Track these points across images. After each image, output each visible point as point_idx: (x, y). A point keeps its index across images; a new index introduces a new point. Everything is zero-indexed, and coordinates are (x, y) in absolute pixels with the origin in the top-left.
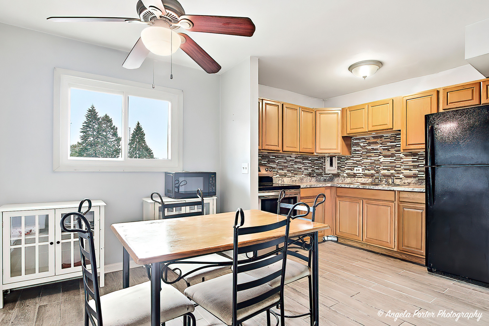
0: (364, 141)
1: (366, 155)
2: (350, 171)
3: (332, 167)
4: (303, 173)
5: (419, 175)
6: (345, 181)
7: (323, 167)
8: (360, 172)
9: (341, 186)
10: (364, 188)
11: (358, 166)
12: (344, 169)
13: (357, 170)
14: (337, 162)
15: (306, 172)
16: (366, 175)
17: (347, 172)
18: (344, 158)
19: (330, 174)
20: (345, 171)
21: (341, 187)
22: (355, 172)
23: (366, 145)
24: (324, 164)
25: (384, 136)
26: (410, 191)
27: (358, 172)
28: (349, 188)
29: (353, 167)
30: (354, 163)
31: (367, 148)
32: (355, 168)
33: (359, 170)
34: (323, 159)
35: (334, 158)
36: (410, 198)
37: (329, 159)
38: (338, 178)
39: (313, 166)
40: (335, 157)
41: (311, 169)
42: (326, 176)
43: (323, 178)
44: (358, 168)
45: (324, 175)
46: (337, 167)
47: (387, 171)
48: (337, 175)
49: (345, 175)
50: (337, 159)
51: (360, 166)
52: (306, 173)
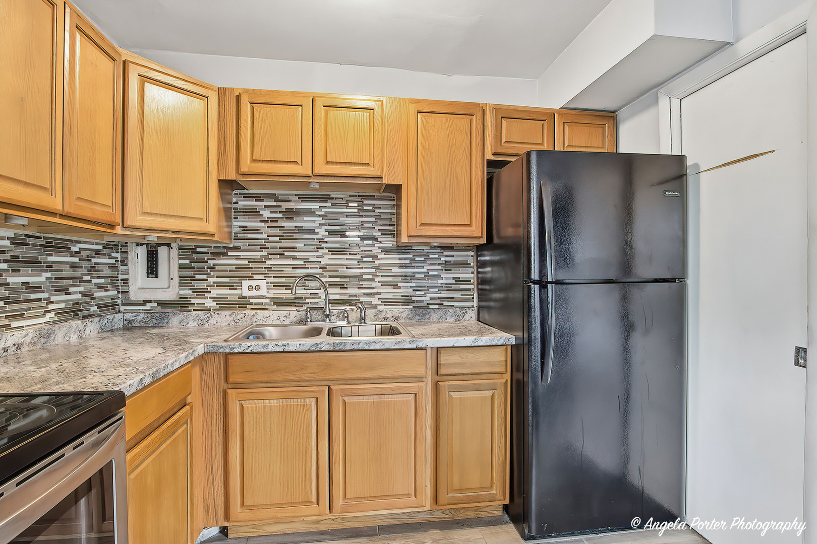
0: (274, 204)
1: (279, 245)
2: (225, 291)
3: (157, 277)
4: (51, 307)
5: (414, 299)
6: (212, 321)
7: (120, 277)
8: (263, 292)
9: (249, 351)
10: (337, 348)
11: (255, 277)
12: (204, 285)
13: (251, 288)
14: (175, 262)
15: (60, 301)
16: (279, 303)
17: (215, 296)
18: (204, 250)
19: (150, 301)
20: (210, 292)
21: (252, 353)
22: (246, 293)
23: (281, 215)
24: (121, 268)
25: (332, 196)
26: (469, 345)
27: (254, 293)
28: (283, 352)
29: (237, 280)
30: (239, 268)
31: (283, 224)
32: (246, 283)
33: (258, 288)
34: (117, 252)
35: (162, 252)
36: (464, 363)
37: (142, 252)
38: (181, 316)
39: (88, 278)
40: (169, 245)
41: (81, 289)
42: (132, 311)
43: (120, 316)
44: (254, 283)
45: (123, 305)
46: (176, 280)
47: (341, 288)
48: (182, 304)
49: (210, 303)
50: (175, 252)
51: (262, 277)
52: (62, 306)
